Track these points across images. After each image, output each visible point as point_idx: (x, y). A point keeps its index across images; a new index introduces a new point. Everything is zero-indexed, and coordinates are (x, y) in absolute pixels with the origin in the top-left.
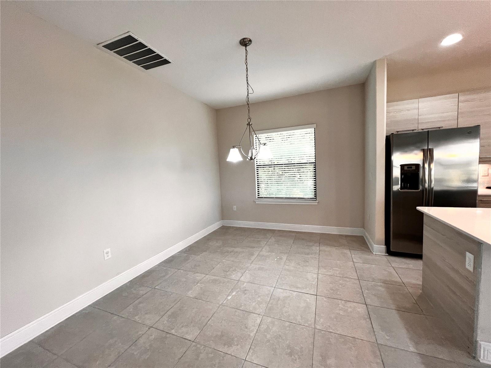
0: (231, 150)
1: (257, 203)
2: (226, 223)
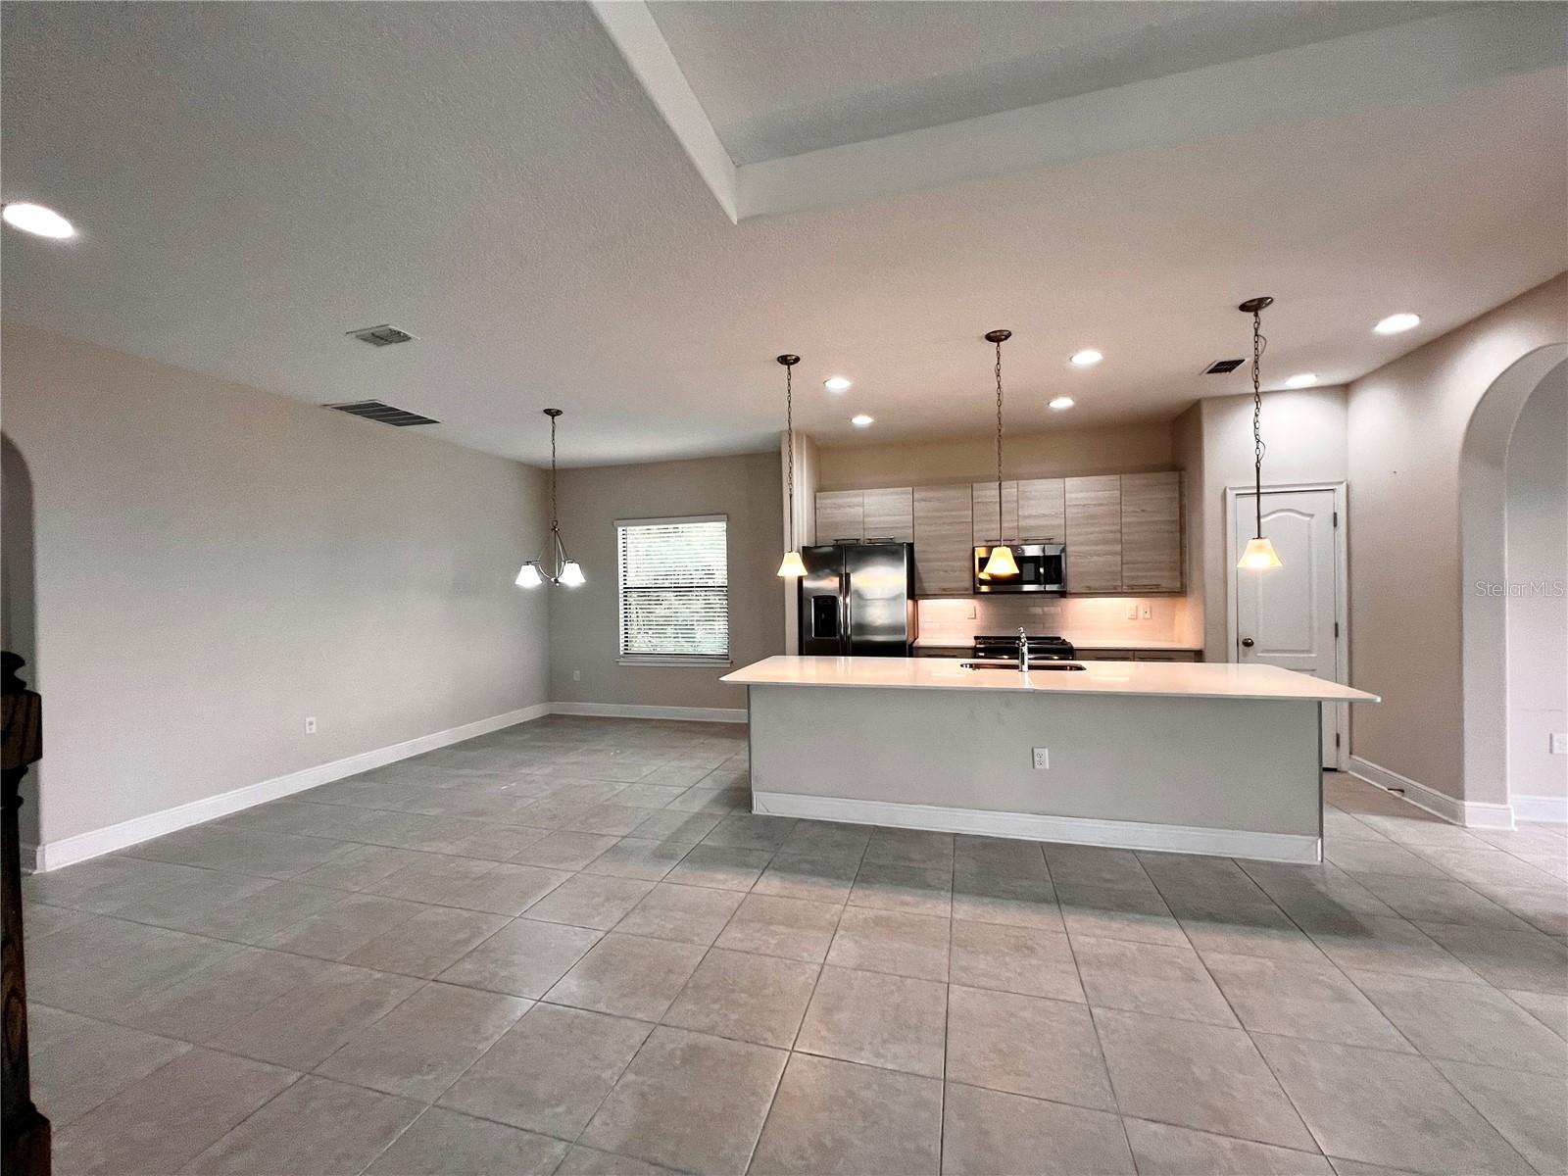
0: (524, 567)
1: (620, 664)
2: (558, 708)
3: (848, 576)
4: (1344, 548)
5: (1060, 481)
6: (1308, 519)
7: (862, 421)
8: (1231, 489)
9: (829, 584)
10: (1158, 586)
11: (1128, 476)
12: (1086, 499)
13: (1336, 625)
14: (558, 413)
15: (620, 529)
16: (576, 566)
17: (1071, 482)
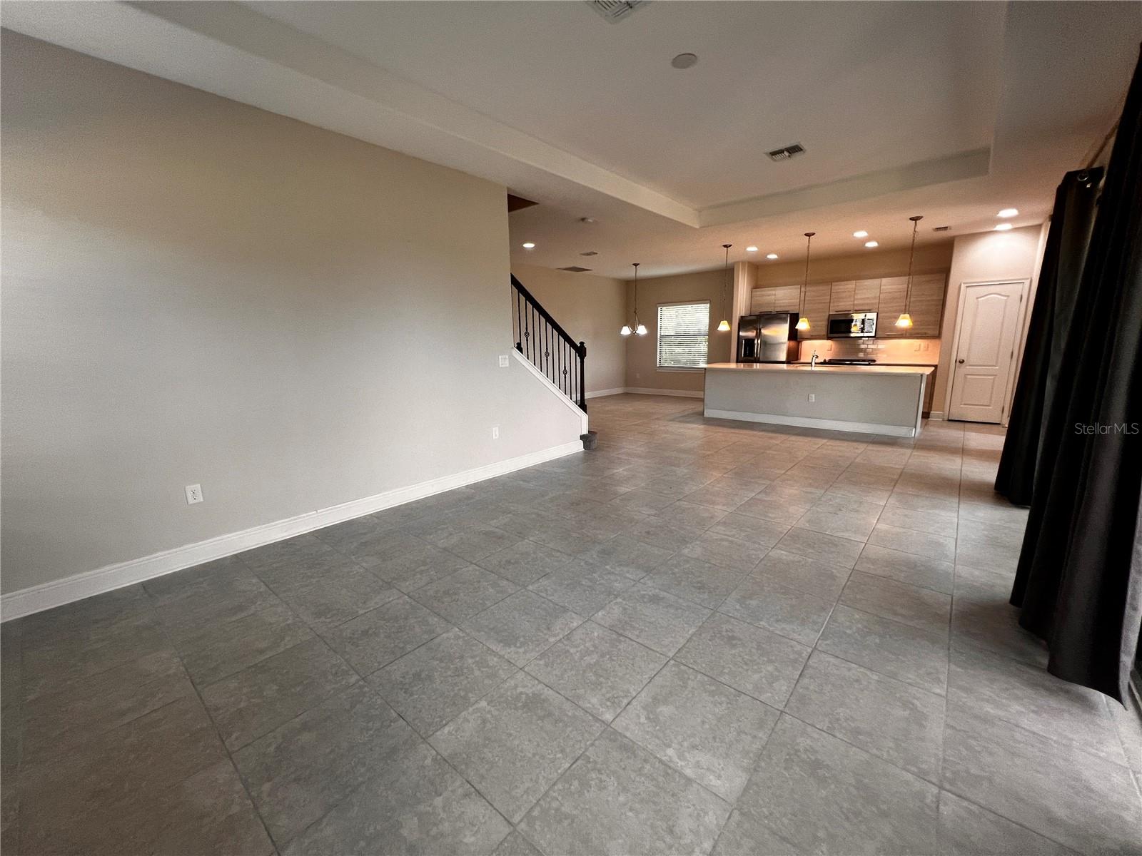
0: (625, 326)
1: (656, 371)
2: (630, 390)
3: (760, 330)
4: (1023, 312)
5: (879, 280)
6: (1006, 298)
7: (773, 257)
8: (964, 283)
9: (751, 334)
10: (925, 333)
11: (917, 276)
12: (891, 289)
13: (1012, 353)
14: (638, 264)
15: (659, 308)
16: (643, 326)
17: (885, 281)
